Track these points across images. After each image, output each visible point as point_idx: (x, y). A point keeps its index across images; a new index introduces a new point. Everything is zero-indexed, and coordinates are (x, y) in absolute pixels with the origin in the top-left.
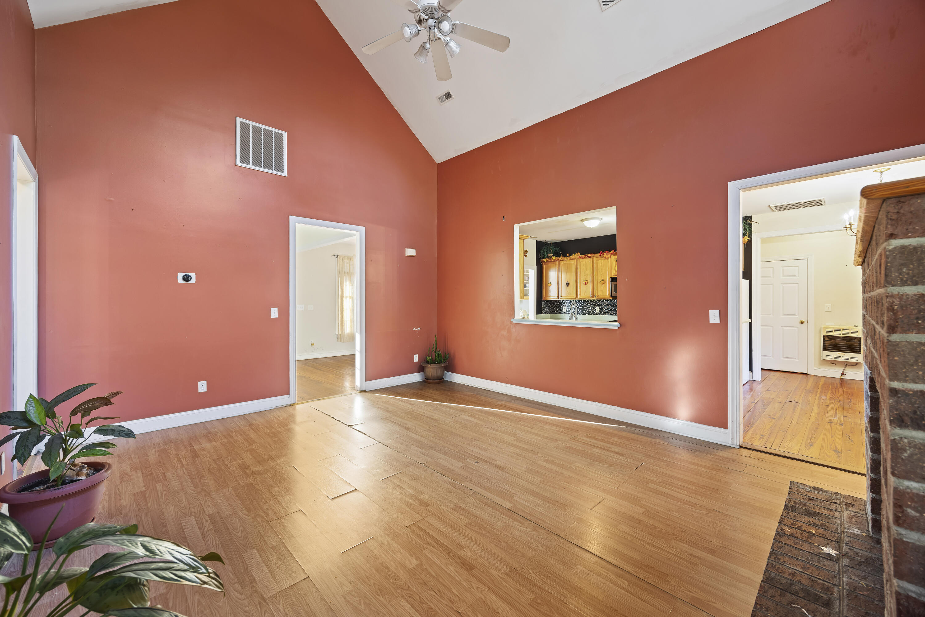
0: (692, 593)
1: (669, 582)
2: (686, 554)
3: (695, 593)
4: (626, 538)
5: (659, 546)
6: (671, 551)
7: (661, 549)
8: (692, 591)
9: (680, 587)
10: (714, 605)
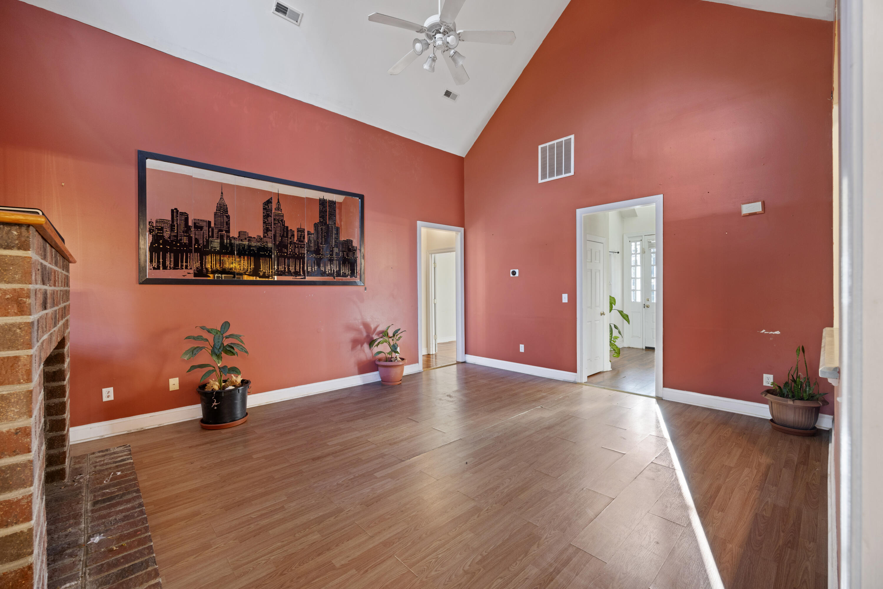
0: (214, 549)
1: (234, 540)
2: (251, 569)
3: (213, 550)
4: (299, 533)
5: (275, 552)
6: (263, 558)
7: (270, 553)
8: (216, 549)
9: (225, 544)
10: (194, 556)
